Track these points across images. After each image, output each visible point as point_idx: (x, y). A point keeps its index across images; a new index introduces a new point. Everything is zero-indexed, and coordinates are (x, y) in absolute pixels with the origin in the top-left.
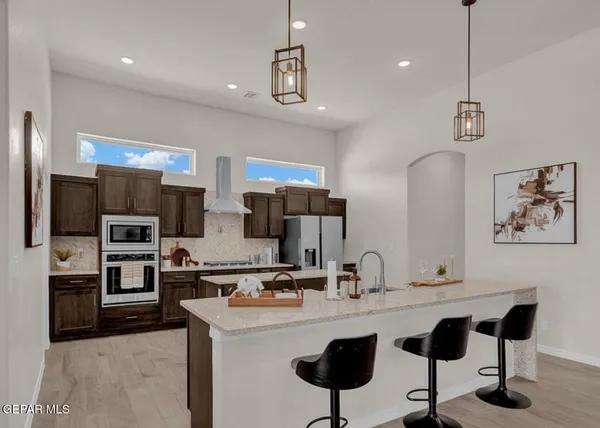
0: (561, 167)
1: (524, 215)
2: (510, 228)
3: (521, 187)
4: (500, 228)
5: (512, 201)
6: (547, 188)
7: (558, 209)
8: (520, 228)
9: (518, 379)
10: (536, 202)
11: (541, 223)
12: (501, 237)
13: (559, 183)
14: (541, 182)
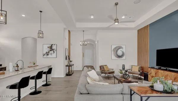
0: (54, 45)
1: (48, 53)
2: (46, 55)
3: (48, 47)
4: (44, 55)
5: (46, 50)
6: (52, 48)
7: (54, 52)
8: (48, 55)
9: (49, 82)
10: (51, 50)
11: (51, 54)
12: (44, 57)
13: (54, 47)
14: (51, 47)
